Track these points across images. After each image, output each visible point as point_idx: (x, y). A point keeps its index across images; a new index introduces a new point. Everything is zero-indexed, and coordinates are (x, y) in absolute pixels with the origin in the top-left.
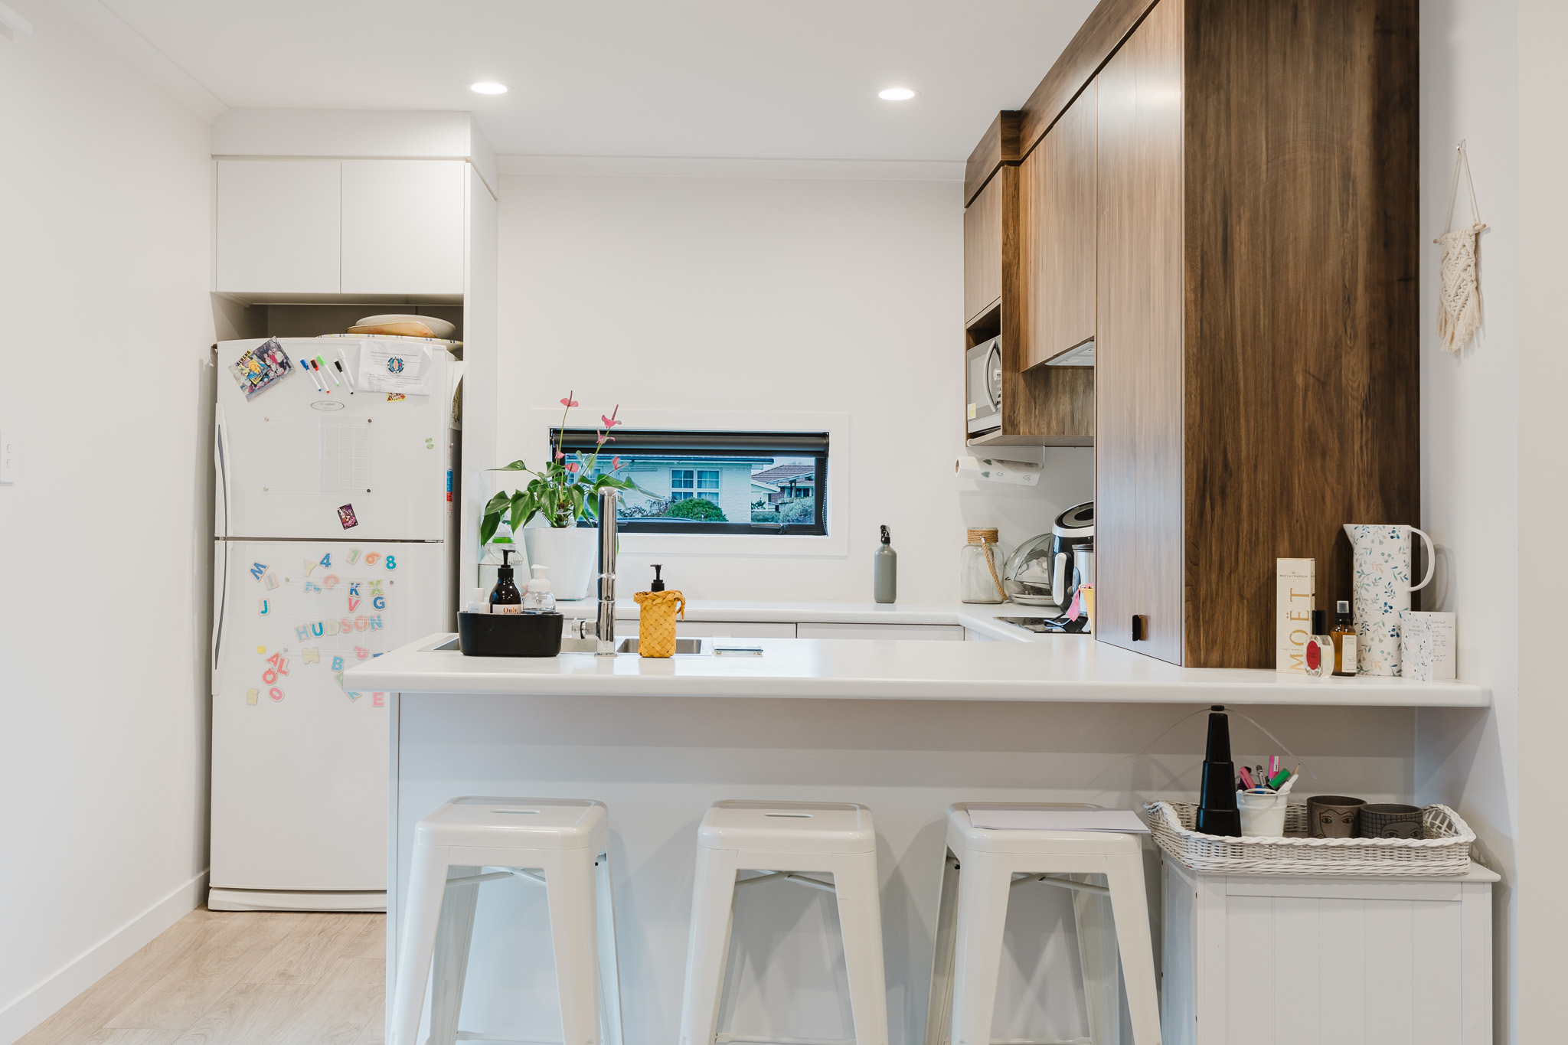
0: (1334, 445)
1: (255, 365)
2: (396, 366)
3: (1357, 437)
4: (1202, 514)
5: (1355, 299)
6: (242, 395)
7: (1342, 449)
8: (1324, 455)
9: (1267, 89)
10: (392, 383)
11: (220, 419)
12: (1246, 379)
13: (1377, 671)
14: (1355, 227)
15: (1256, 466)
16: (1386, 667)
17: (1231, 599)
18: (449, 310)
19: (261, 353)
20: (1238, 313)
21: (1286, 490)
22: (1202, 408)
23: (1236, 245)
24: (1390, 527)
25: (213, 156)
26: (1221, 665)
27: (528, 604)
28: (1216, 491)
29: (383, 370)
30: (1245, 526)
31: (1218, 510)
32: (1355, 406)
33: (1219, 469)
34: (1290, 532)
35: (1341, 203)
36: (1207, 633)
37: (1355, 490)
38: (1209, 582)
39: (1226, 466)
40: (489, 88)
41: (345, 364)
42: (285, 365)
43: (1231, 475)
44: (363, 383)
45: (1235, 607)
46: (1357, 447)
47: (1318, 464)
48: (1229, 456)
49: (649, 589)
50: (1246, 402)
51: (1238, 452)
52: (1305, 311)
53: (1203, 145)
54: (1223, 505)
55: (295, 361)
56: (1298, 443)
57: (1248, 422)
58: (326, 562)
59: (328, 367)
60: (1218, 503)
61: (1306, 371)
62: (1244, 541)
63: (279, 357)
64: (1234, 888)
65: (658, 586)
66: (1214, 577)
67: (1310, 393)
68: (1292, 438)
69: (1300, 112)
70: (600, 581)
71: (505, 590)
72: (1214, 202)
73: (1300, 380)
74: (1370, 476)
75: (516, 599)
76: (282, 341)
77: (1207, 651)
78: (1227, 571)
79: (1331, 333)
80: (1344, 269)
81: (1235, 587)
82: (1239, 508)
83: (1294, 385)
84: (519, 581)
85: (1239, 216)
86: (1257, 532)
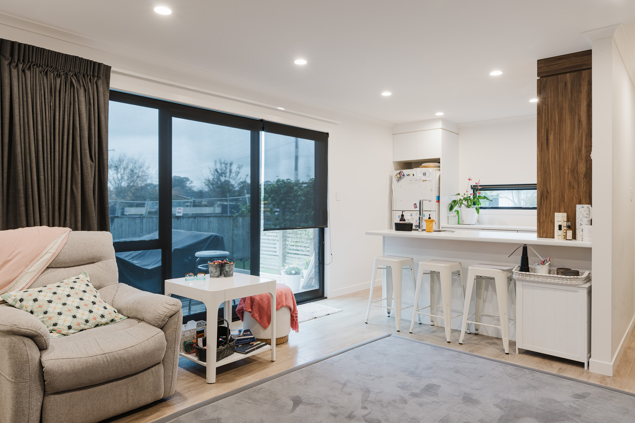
0: (576, 186)
1: (398, 176)
2: (425, 174)
3: (582, 184)
4: (541, 203)
5: (582, 150)
6: (396, 182)
7: (578, 186)
8: (573, 188)
9: (558, 103)
10: (424, 178)
11: (393, 187)
12: (552, 171)
13: (578, 239)
14: (582, 133)
15: (555, 191)
16: (580, 238)
17: (549, 222)
18: (438, 161)
19: (400, 173)
20: (550, 156)
21: (563, 197)
22: (541, 178)
23: (550, 141)
24: (581, 205)
25: (393, 134)
26: (546, 237)
27: (407, 222)
28: (545, 197)
29: (422, 175)
30: (552, 206)
31: (545, 202)
32: (582, 176)
33: (546, 192)
34: (564, 207)
35: (578, 127)
36: (542, 230)
37: (582, 196)
38: (543, 218)
39: (547, 191)
40: (440, 114)
41: (415, 175)
42: (403, 175)
43: (548, 194)
44: (418, 178)
45: (549, 224)
46: (582, 186)
47: (572, 190)
48: (548, 189)
49: (428, 219)
50: (552, 177)
51: (550, 188)
52: (568, 154)
53: (542, 118)
54: (547, 200)
55: (405, 175)
56: (566, 185)
57: (553, 181)
58: (411, 215)
59: (411, 175)
60: (545, 200)
61: (568, 168)
62: (552, 209)
63: (403, 174)
64: (524, 283)
65: (430, 218)
66: (544, 217)
67: (569, 174)
68: (565, 185)
69: (567, 106)
70: (420, 217)
71: (402, 218)
72: (544, 131)
73: (567, 171)
74: (586, 193)
75: (404, 220)
76: (403, 170)
77: (542, 234)
78: (547, 216)
79: (575, 159)
80: (579, 143)
81: (550, 219)
82: (551, 201)
83: (565, 172)
84: (405, 217)
85: (551, 134)
86: (555, 207)
